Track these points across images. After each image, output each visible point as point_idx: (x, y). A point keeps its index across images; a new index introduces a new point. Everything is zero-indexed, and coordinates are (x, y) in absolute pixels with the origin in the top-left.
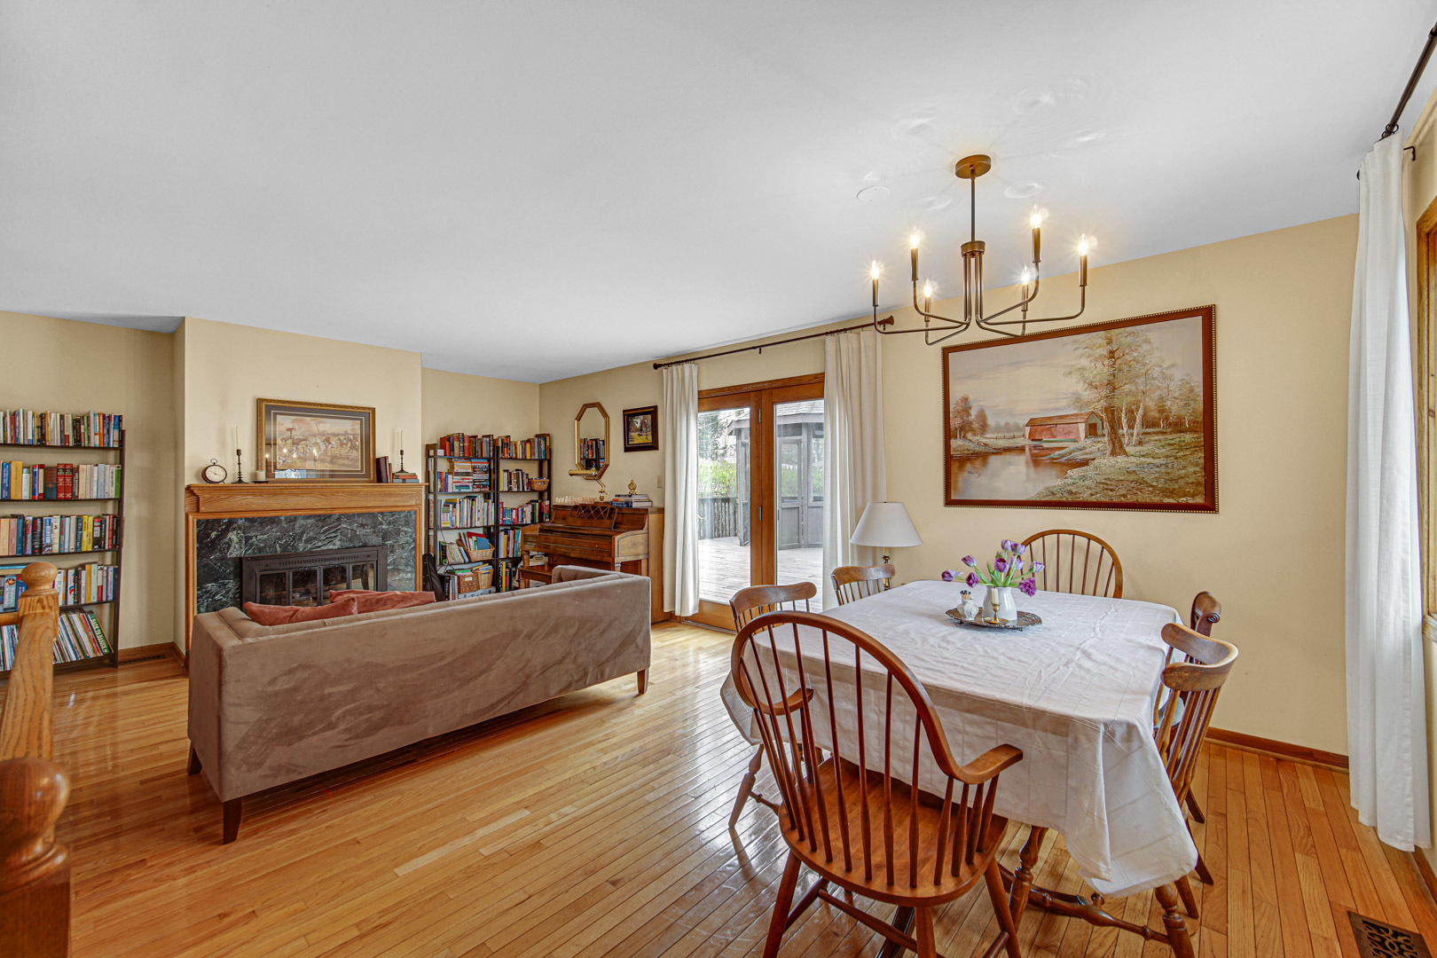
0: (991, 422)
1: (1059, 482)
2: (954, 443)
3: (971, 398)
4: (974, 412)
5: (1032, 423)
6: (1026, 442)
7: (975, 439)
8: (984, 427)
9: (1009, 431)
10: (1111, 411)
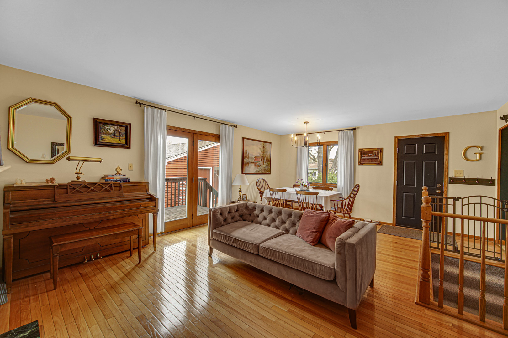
0: (250, 156)
1: (257, 169)
2: (244, 160)
3: (247, 150)
4: (247, 153)
5: (255, 157)
6: (254, 161)
7: (247, 159)
8: (249, 157)
9: (252, 159)
10: (263, 157)
